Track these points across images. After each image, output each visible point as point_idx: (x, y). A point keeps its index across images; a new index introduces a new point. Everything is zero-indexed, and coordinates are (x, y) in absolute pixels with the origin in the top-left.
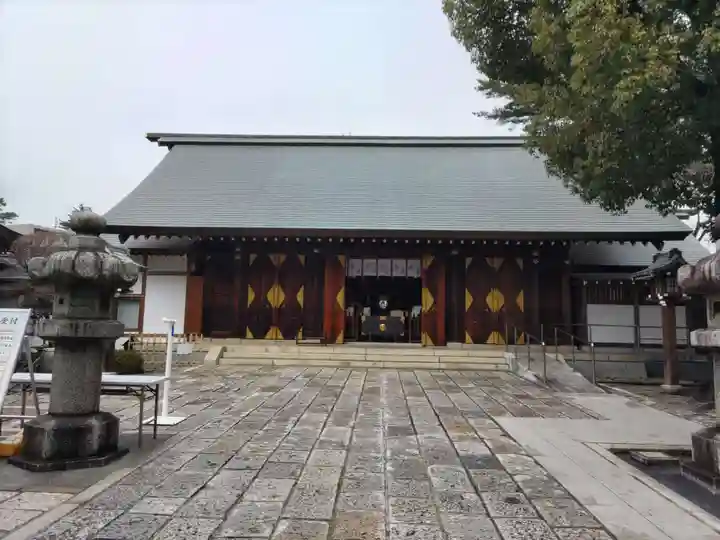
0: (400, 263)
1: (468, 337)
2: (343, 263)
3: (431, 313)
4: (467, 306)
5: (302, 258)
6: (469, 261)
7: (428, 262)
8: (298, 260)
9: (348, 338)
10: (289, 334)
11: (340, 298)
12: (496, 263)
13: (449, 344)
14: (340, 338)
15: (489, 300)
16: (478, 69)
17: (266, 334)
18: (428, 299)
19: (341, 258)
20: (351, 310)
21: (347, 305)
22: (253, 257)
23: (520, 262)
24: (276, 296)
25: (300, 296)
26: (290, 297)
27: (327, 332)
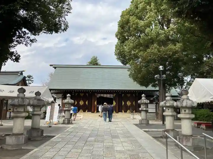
0: (108, 95)
3: (115, 106)
4: (123, 104)
6: (123, 95)
7: (115, 95)
8: (86, 95)
10: (84, 111)
11: (96, 103)
12: (129, 95)
13: (119, 113)
14: (96, 112)
17: (79, 111)
18: (114, 103)
19: (96, 94)
21: (97, 105)
22: (76, 94)
23: (134, 95)
24: (82, 103)
25: (87, 103)
26: (85, 103)
27: (93, 110)
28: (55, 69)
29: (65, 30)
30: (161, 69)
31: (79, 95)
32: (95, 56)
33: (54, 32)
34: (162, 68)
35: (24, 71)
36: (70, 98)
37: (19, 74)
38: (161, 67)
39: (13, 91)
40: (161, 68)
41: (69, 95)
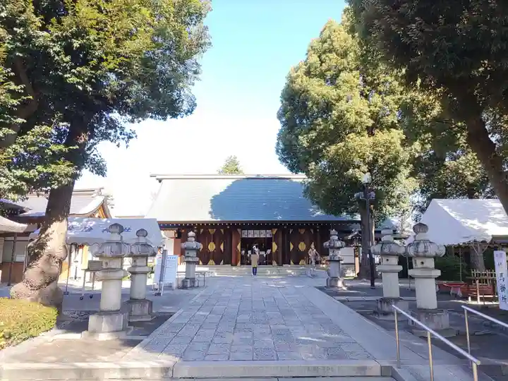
0: (263, 232)
1: (292, 263)
2: (240, 233)
3: (276, 253)
4: (291, 249)
5: (222, 230)
6: (291, 231)
7: (275, 231)
8: (221, 232)
9: (242, 264)
10: (217, 263)
11: (239, 247)
12: (302, 231)
13: (284, 265)
14: (239, 264)
15: (300, 246)
16: (280, 159)
17: (208, 263)
18: (275, 247)
19: (239, 230)
20: (243, 252)
22: (202, 230)
23: (312, 231)
24: (212, 247)
25: (222, 247)
26: (218, 247)
28: (160, 181)
29: (190, 111)
30: (366, 181)
31: (206, 233)
32: (233, 156)
33: (169, 117)
35: (103, 189)
37: (95, 195)
41: (191, 234)
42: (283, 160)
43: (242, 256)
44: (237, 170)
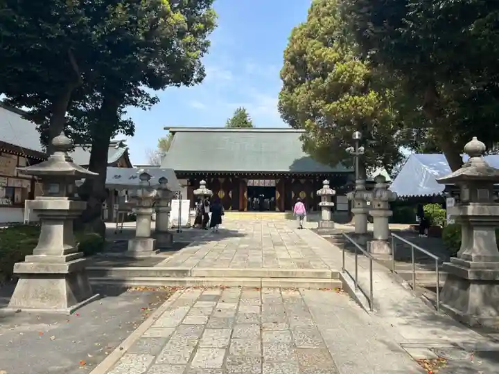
0: (267, 181)
2: (246, 182)
3: (279, 200)
6: (293, 181)
7: (278, 181)
8: (229, 181)
10: (226, 208)
11: (245, 194)
12: (302, 181)
14: (246, 209)
18: (278, 195)
19: (245, 180)
21: (248, 197)
22: (212, 179)
23: (312, 181)
24: (221, 194)
25: (230, 195)
26: (227, 194)
27: (241, 207)
28: (173, 134)
30: (357, 137)
31: (216, 182)
32: (242, 108)
33: (182, 84)
34: (359, 135)
35: (123, 141)
36: (204, 186)
37: (117, 147)
38: (357, 133)
39: (120, 176)
40: (357, 135)
41: (203, 182)
42: (286, 118)
43: (249, 203)
44: (246, 122)
